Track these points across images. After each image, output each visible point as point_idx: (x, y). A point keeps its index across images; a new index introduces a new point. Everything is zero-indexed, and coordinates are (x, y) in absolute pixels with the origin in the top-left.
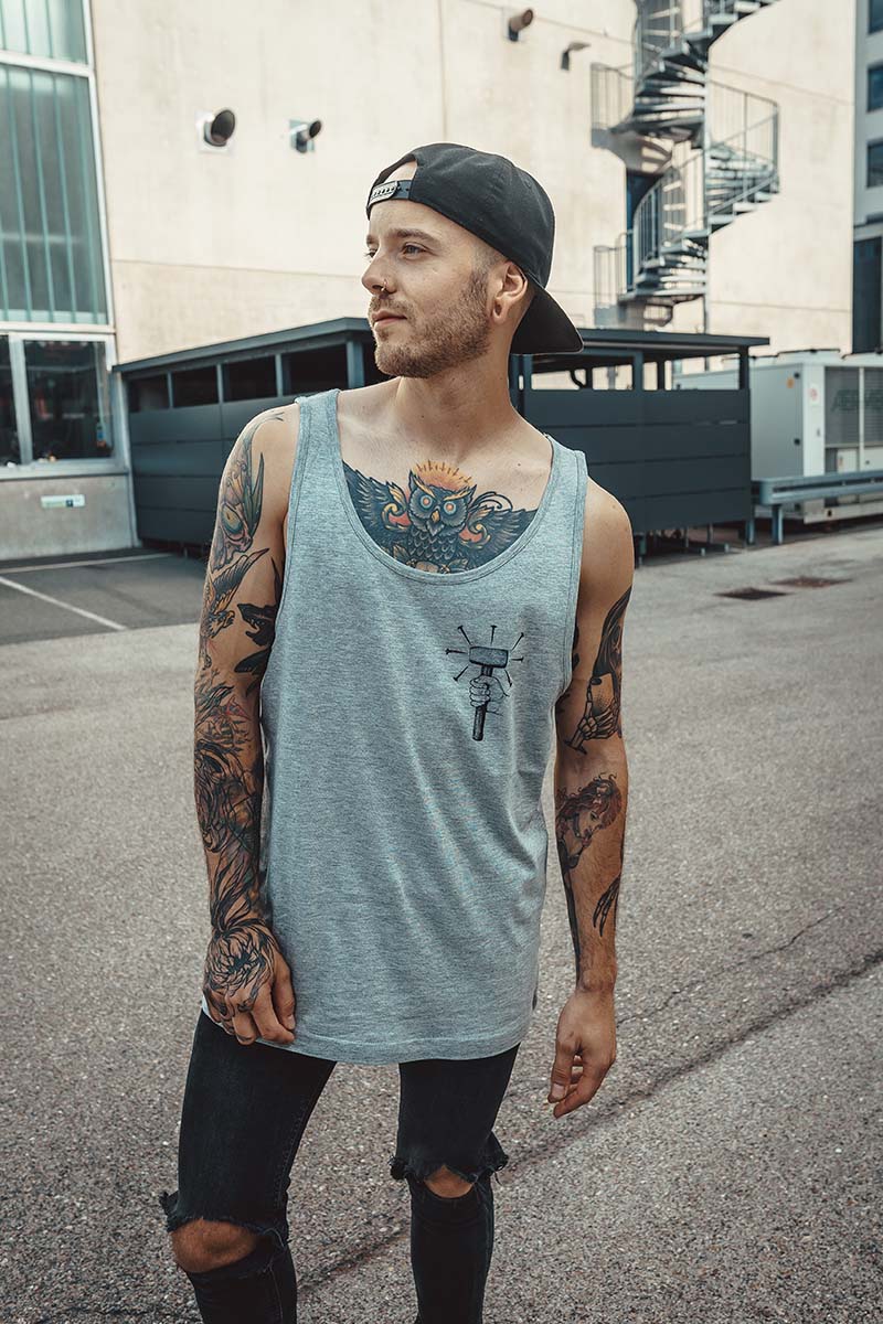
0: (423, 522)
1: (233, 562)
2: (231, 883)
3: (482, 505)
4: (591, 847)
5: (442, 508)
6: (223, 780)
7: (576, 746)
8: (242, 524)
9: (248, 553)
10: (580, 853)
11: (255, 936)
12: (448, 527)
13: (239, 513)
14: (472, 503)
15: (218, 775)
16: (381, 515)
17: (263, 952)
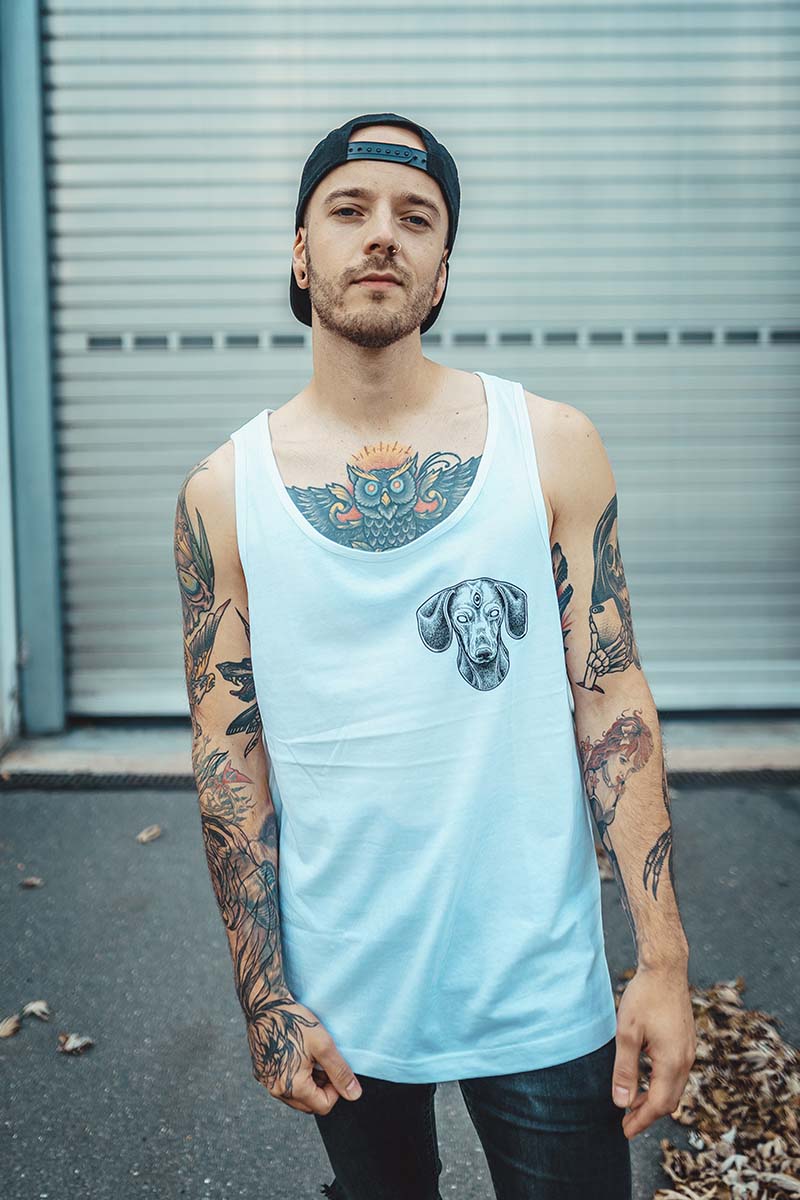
0: (374, 509)
1: (202, 624)
2: (249, 963)
3: (429, 470)
4: (626, 793)
5: (389, 489)
6: (229, 854)
7: (591, 686)
8: (200, 584)
9: (213, 610)
10: (615, 805)
11: (278, 1018)
12: (401, 506)
13: (194, 574)
14: (417, 472)
15: (223, 849)
16: (330, 520)
17: (290, 1037)
